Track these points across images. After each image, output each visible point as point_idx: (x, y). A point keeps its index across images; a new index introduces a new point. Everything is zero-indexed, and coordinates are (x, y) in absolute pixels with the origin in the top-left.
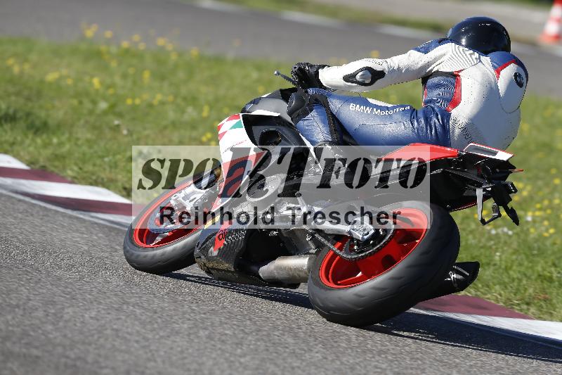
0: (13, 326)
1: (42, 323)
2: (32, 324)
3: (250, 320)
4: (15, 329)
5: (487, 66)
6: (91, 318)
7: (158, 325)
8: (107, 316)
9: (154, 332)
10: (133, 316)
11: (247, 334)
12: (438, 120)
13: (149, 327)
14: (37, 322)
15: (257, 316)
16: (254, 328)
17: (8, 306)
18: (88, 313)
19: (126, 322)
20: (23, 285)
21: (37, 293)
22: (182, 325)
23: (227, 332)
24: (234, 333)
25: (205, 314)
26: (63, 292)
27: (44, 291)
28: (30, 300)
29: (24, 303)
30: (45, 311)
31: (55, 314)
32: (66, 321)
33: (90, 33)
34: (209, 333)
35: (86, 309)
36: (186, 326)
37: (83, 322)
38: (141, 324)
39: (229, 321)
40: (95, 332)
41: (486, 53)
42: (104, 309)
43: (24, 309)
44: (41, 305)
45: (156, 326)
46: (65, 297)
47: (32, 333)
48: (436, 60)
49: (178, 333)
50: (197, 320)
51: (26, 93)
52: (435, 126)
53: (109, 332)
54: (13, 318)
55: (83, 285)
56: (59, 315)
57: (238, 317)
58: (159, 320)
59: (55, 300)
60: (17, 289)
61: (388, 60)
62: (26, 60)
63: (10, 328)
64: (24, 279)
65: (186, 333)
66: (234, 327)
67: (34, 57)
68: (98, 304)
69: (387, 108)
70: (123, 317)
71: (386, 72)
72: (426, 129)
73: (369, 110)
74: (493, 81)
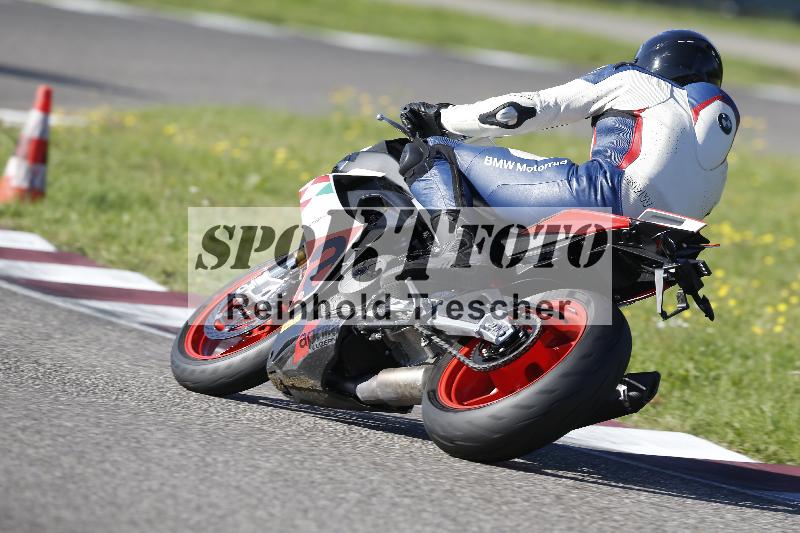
5: (682, 103)
12: (606, 180)
41: (682, 84)
52: (602, 188)
61: (541, 93)
69: (536, 162)
71: (538, 109)
72: (589, 193)
73: (511, 165)
74: (688, 124)
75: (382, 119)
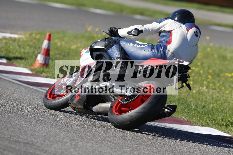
0: (57, 149)
1: (69, 148)
2: (65, 149)
3: (156, 147)
4: (58, 151)
5: (184, 28)
6: (90, 146)
7: (117, 149)
8: (97, 145)
9: (116, 152)
10: (107, 146)
11: (154, 153)
12: (162, 49)
13: (113, 150)
14: (67, 148)
15: (158, 146)
16: (157, 150)
17: (55, 141)
18: (88, 144)
19: (104, 148)
20: (62, 133)
21: (67, 136)
22: (127, 149)
23: (146, 152)
24: (149, 153)
25: (137, 145)
26: (78, 135)
27: (70, 135)
28: (64, 139)
29: (62, 140)
30: (71, 143)
31: (75, 145)
32: (79, 148)
33: (89, 29)
34: (139, 153)
35: (88, 143)
36: (129, 150)
37: (86, 148)
38: (110, 149)
39: (147, 148)
40: (91, 152)
41: (184, 23)
42: (95, 143)
43: (62, 143)
44: (69, 141)
45: (116, 149)
46: (79, 138)
47: (65, 152)
48: (163, 26)
49: (125, 153)
50: (133, 147)
51: (63, 53)
52: (161, 52)
53: (97, 152)
54: (58, 146)
55: (86, 132)
56: (76, 145)
57: (151, 146)
58: (118, 147)
59: (75, 139)
60: (59, 134)
61: (144, 26)
62: (63, 40)
63: (56, 150)
64: (62, 130)
65: (129, 153)
66: (149, 150)
67: (66, 39)
68: (92, 141)
69: (143, 45)
70: (103, 146)
71: (144, 30)
72: (157, 53)
73: (135, 45)
74: (185, 34)
75: (103, 32)
